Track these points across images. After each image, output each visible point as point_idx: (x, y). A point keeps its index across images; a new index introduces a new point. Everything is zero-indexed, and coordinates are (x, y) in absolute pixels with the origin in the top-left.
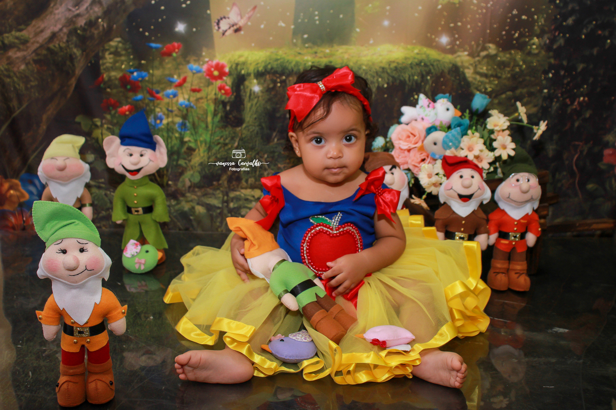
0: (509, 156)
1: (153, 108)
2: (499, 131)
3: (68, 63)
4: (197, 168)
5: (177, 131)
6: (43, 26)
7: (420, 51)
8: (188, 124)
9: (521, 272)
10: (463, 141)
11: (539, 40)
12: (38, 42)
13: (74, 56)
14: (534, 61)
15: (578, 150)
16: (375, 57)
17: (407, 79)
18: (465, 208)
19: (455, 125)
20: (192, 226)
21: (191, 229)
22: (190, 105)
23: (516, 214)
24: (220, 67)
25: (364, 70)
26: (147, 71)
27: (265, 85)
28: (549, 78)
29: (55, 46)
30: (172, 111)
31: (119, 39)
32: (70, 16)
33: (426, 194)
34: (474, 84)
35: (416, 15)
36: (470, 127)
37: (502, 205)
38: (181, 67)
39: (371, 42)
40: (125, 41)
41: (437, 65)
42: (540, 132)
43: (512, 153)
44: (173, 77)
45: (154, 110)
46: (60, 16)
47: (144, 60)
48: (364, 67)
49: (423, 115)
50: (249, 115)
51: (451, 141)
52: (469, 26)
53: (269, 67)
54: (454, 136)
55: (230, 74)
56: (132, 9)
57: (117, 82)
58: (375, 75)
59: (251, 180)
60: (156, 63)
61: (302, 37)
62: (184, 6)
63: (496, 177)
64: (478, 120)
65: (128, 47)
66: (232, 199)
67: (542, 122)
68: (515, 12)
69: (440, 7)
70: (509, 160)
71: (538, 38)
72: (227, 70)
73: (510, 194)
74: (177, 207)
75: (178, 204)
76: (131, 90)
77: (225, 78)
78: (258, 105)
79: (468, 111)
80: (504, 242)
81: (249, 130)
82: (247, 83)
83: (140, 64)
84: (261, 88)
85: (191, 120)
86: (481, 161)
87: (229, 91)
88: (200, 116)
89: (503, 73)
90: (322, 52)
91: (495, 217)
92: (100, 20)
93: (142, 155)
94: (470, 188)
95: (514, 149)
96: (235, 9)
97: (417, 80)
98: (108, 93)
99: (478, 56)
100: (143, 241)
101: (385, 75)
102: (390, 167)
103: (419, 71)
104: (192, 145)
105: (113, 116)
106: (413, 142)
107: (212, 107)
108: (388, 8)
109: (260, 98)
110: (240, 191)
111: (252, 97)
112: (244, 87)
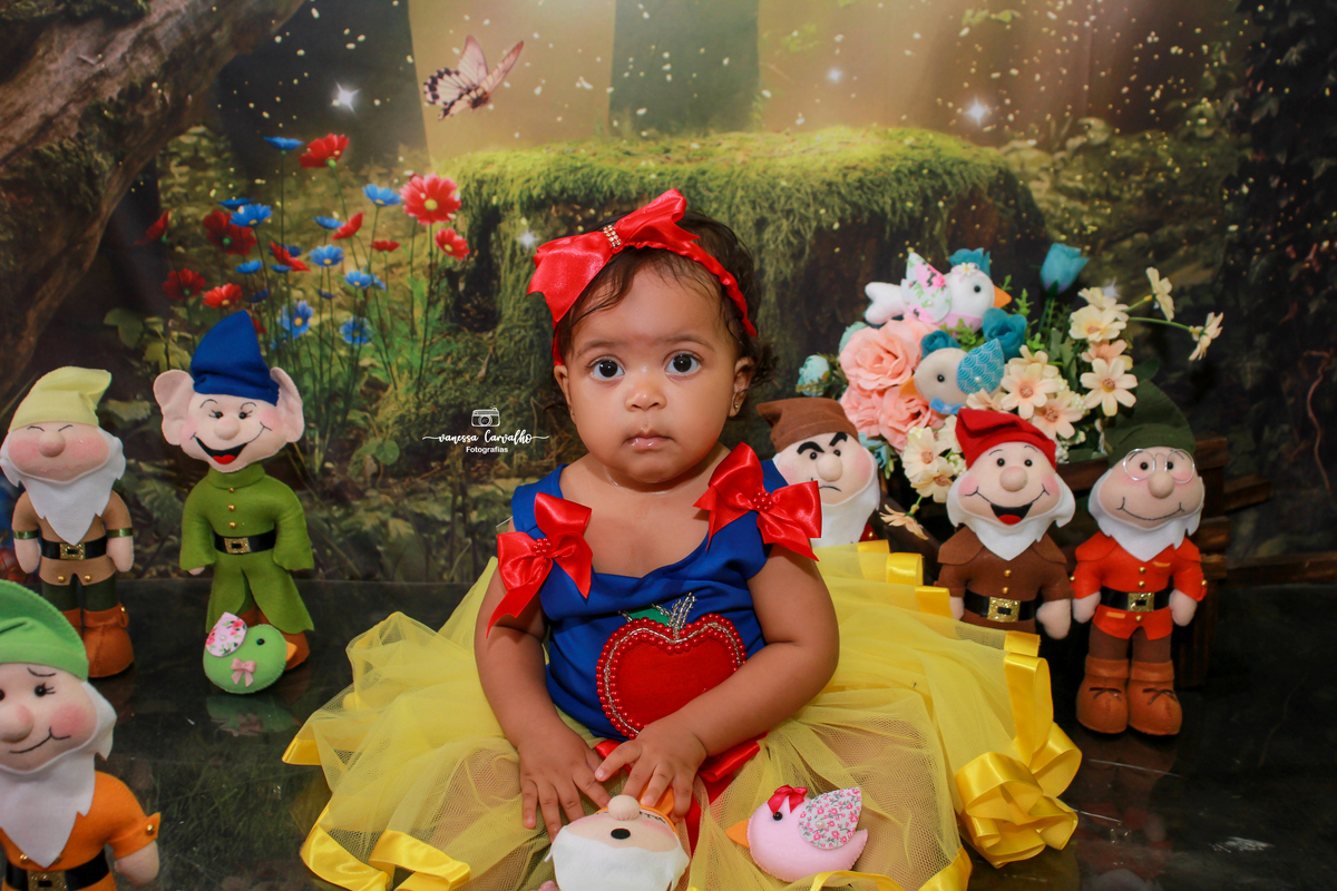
0: (1120, 406)
1: (285, 289)
2: (1102, 342)
3: (83, 187)
4: (390, 431)
5: (344, 344)
6: (21, 101)
7: (918, 140)
8: (368, 327)
9: (1160, 688)
10: (1009, 372)
11: (1214, 106)
12: (10, 140)
13: (97, 172)
14: (1203, 157)
15: (1319, 371)
16: (808, 158)
17: (888, 209)
18: (1011, 538)
19: (992, 330)
20: (382, 567)
21: (378, 575)
22: (372, 280)
23: (1142, 547)
24: (439, 191)
25: (783, 189)
26: (269, 202)
27: (549, 231)
28: (1241, 193)
29: (51, 149)
30: (329, 297)
31: (201, 129)
32: (86, 77)
33: (919, 500)
34: (1053, 216)
35: (908, 53)
36: (1034, 330)
37: (1107, 526)
38: (348, 191)
39: (800, 121)
40: (215, 133)
41: (961, 173)
42: (1204, 343)
43: (1129, 401)
44: (330, 216)
45: (288, 294)
46: (60, 77)
47: (262, 179)
48: (784, 183)
49: (917, 303)
50: (511, 304)
51: (978, 372)
52: (1038, 77)
53: (557, 186)
54: (984, 359)
55: (463, 206)
56: (229, 56)
57: (199, 230)
58: (811, 201)
60: (290, 184)
61: (634, 114)
62: (351, 46)
63: (1095, 455)
64: (1058, 309)
65: (222, 146)
66: (476, 503)
67: (1211, 316)
68: (1152, 38)
69: (965, 32)
70: (1121, 418)
71: (1211, 99)
72: (457, 196)
73: (1124, 499)
74: (345, 524)
75: (348, 515)
76: (231, 249)
77: (452, 216)
79: (1025, 294)
80: (1112, 614)
81: (511, 338)
82: (504, 226)
83: (254, 186)
84: (539, 239)
85: (375, 317)
86: (1056, 417)
87: (462, 247)
88: (396, 307)
89: (1125, 188)
90: (683, 148)
91: (1088, 554)
92: (155, 85)
93: (243, 416)
94: (1022, 491)
95: (1133, 391)
96: (473, 52)
97: (912, 210)
98: (179, 254)
99: (1063, 148)
100: (252, 615)
101: (836, 201)
102: (831, 436)
103: (917, 189)
104: (380, 375)
105: (192, 311)
106: (889, 373)
107: (424, 286)
108: (839, 38)
110: (492, 483)
111: (516, 260)
112: (498, 237)
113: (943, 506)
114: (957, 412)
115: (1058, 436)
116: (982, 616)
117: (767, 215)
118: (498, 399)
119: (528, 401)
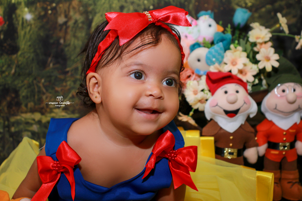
0: (273, 67)
2: (261, 44)
9: (294, 181)
10: (227, 56)
18: (232, 123)
19: (218, 40)
23: (284, 124)
27: (37, 13)
33: (193, 110)
36: (233, 41)
37: (269, 116)
42: (301, 42)
43: (276, 65)
49: (186, 32)
50: (23, 43)
51: (214, 57)
54: (216, 51)
59: (31, 105)
63: (262, 89)
64: (240, 34)
66: (13, 124)
73: (276, 105)
78: (31, 32)
79: (229, 26)
80: (274, 152)
81: (24, 57)
82: (18, 12)
84: (33, 16)
86: (246, 74)
91: (262, 128)
94: (236, 103)
95: (277, 61)
109: (33, 26)
110: (20, 115)
111: (25, 25)
112: (16, 16)
113: (203, 112)
114: (206, 74)
115: (248, 81)
116: (222, 156)
117: (125, 4)
118: (20, 82)
119: (32, 82)
